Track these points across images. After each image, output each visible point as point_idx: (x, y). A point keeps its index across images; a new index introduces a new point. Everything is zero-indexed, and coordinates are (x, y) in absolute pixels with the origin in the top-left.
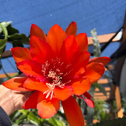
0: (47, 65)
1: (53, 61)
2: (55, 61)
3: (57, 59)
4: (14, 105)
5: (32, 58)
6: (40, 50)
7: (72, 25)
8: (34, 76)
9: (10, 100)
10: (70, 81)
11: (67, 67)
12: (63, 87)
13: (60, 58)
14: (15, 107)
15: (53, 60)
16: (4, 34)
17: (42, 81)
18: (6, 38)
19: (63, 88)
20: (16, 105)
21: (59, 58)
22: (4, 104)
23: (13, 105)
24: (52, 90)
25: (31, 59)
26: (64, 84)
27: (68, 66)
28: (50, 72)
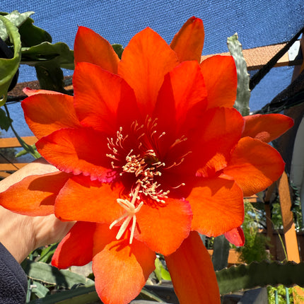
0: (120, 137)
1: (137, 127)
2: (142, 126)
3: (147, 121)
4: (34, 234)
5: (80, 120)
6: (100, 97)
7: (190, 26)
8: (86, 174)
9: (24, 224)
10: (184, 184)
11: (174, 144)
12: (164, 199)
13: (156, 119)
14: (36, 241)
15: (137, 124)
16: (13, 44)
17: (106, 183)
18: (16, 55)
19: (163, 201)
20: (39, 236)
21: (153, 119)
22: (8, 234)
23: (31, 236)
24: (132, 214)
25: (78, 123)
26: (165, 193)
27: (178, 141)
28: (129, 158)
